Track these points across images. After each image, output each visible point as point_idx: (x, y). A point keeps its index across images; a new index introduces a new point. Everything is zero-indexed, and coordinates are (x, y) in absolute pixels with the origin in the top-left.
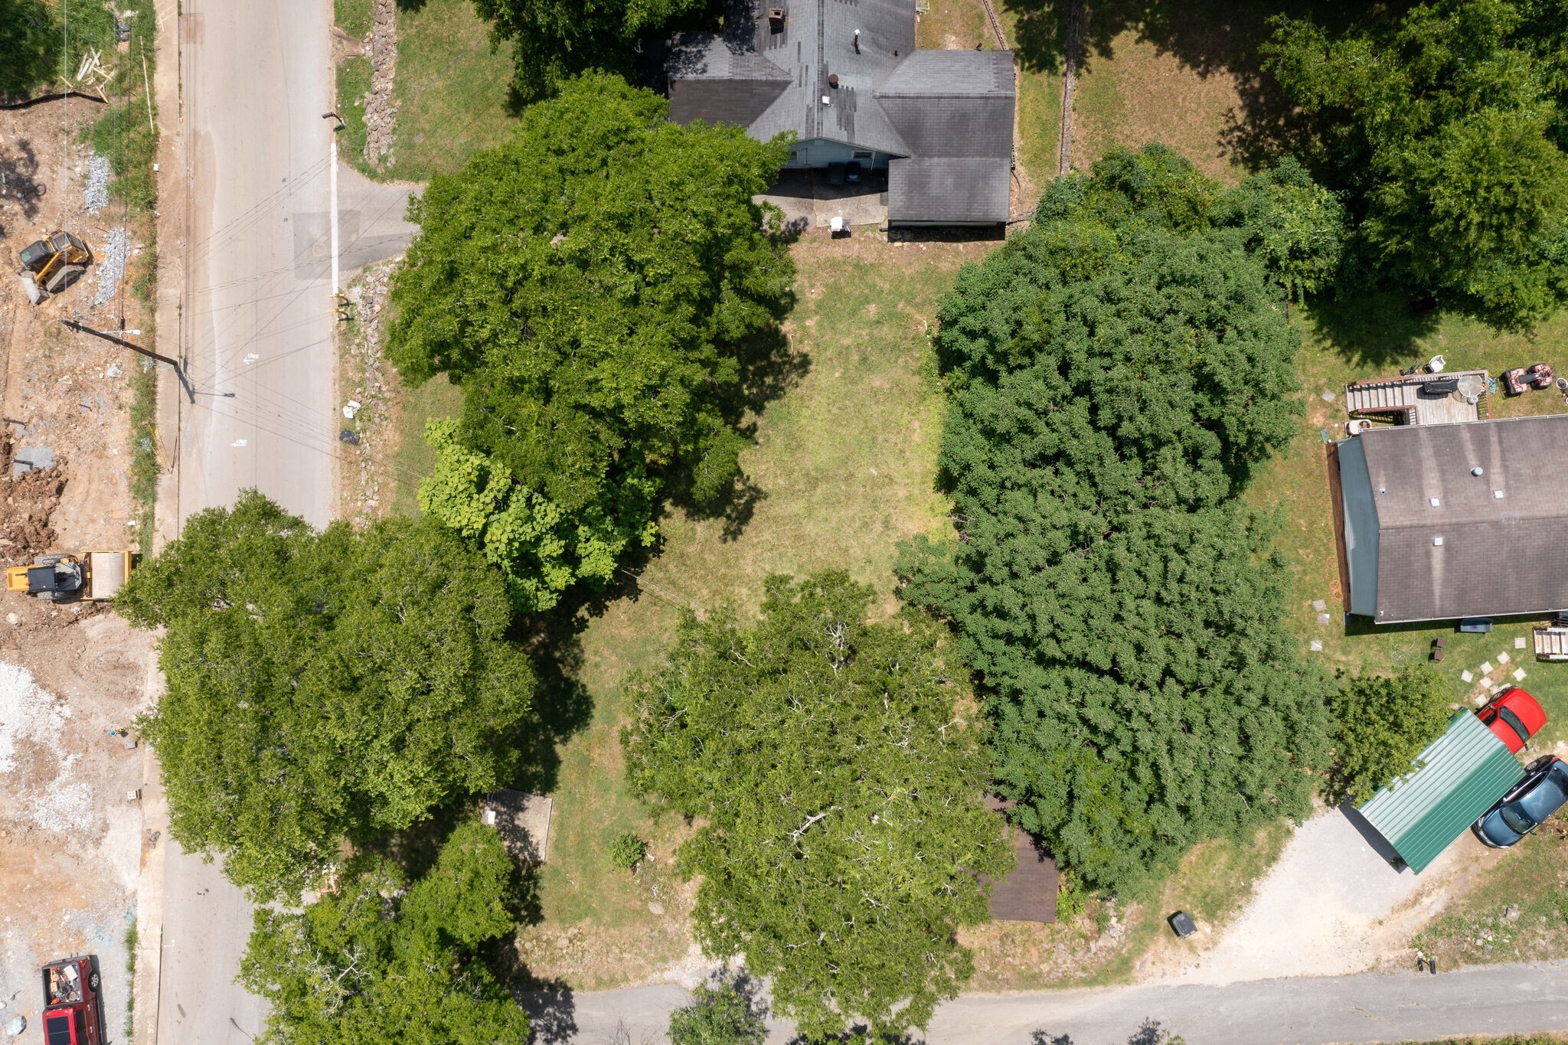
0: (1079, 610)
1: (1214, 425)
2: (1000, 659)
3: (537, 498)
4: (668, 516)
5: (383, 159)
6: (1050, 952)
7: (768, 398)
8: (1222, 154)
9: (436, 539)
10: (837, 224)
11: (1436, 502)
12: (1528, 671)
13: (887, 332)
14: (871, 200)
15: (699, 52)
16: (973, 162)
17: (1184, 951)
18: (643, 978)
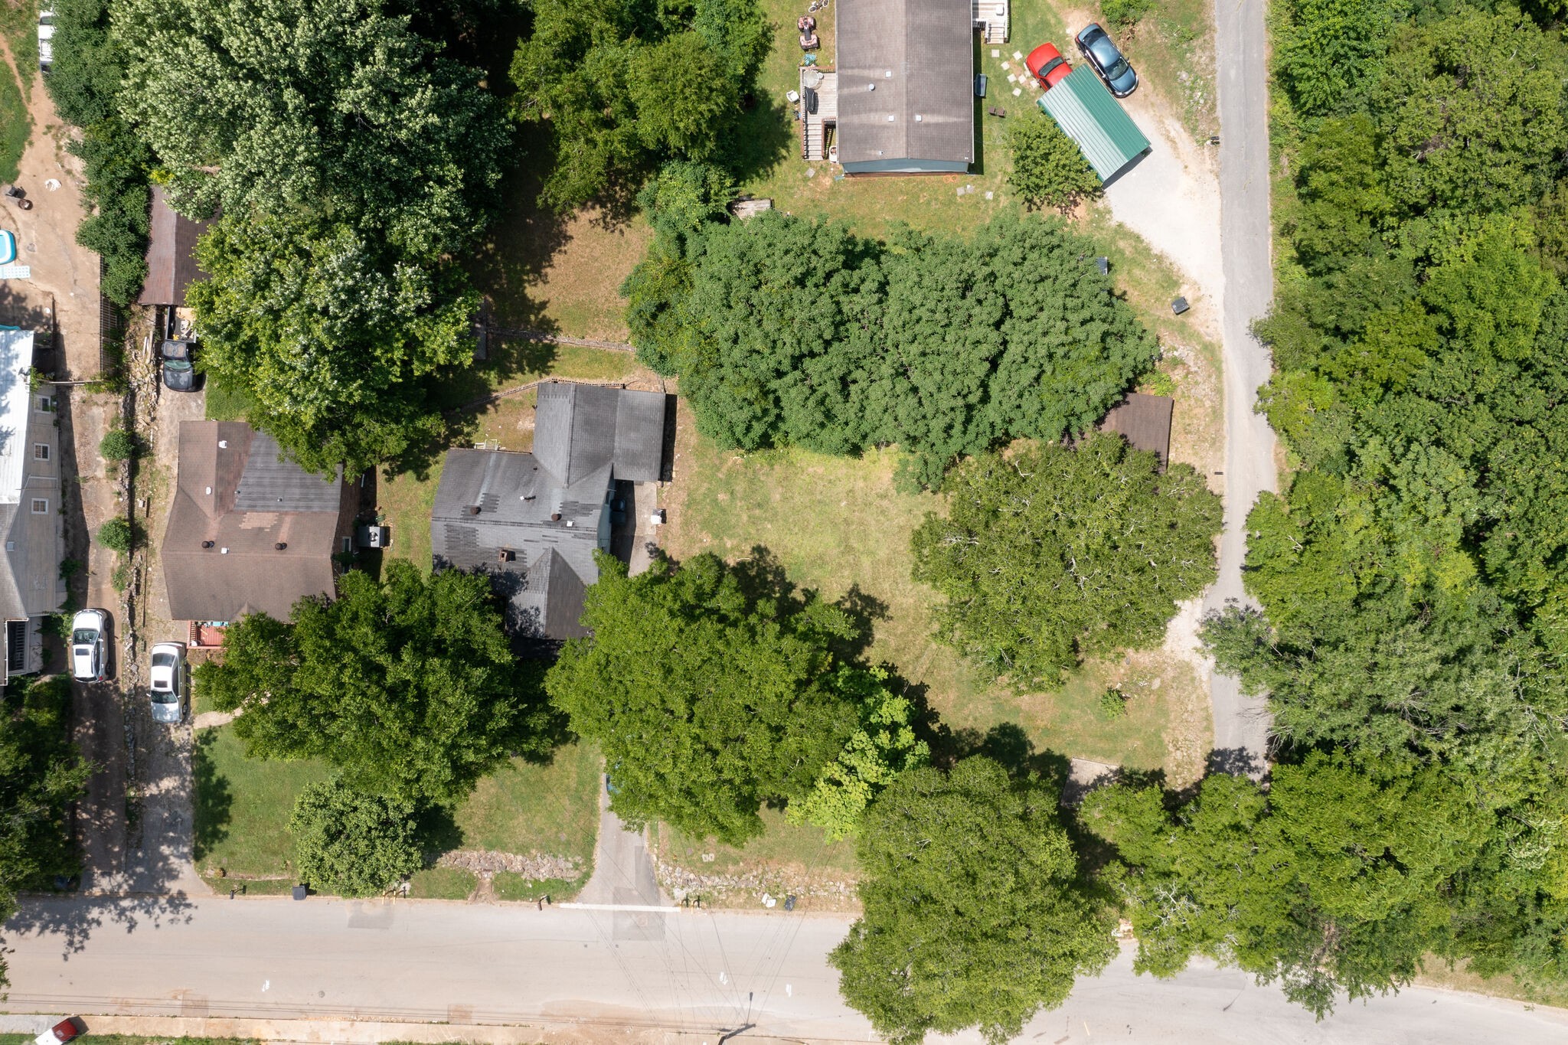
0: (950, 378)
1: (829, 276)
2: (981, 428)
3: (849, 746)
4: (868, 660)
5: (576, 866)
6: (1197, 400)
7: (783, 579)
8: (622, 232)
9: (875, 817)
10: (656, 520)
11: (891, 118)
12: (1016, 49)
13: (740, 487)
14: (639, 493)
15: (522, 613)
16: (620, 417)
17: (1200, 305)
18: (1206, 696)
